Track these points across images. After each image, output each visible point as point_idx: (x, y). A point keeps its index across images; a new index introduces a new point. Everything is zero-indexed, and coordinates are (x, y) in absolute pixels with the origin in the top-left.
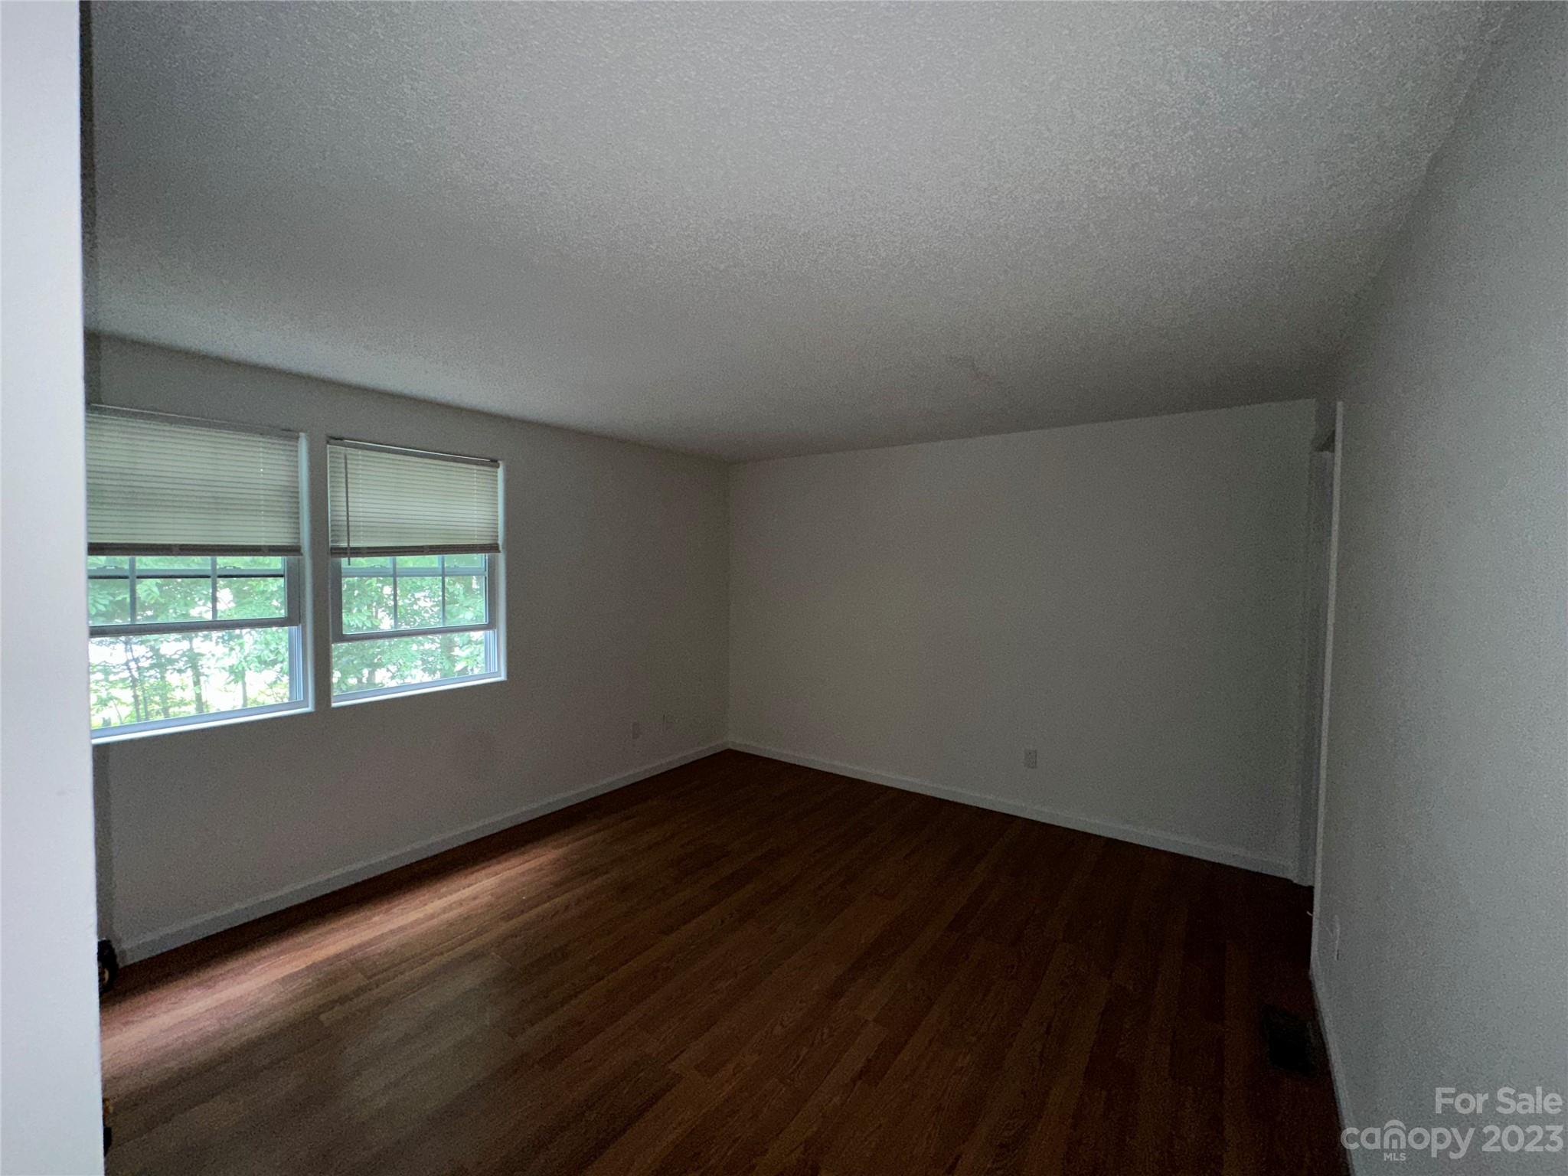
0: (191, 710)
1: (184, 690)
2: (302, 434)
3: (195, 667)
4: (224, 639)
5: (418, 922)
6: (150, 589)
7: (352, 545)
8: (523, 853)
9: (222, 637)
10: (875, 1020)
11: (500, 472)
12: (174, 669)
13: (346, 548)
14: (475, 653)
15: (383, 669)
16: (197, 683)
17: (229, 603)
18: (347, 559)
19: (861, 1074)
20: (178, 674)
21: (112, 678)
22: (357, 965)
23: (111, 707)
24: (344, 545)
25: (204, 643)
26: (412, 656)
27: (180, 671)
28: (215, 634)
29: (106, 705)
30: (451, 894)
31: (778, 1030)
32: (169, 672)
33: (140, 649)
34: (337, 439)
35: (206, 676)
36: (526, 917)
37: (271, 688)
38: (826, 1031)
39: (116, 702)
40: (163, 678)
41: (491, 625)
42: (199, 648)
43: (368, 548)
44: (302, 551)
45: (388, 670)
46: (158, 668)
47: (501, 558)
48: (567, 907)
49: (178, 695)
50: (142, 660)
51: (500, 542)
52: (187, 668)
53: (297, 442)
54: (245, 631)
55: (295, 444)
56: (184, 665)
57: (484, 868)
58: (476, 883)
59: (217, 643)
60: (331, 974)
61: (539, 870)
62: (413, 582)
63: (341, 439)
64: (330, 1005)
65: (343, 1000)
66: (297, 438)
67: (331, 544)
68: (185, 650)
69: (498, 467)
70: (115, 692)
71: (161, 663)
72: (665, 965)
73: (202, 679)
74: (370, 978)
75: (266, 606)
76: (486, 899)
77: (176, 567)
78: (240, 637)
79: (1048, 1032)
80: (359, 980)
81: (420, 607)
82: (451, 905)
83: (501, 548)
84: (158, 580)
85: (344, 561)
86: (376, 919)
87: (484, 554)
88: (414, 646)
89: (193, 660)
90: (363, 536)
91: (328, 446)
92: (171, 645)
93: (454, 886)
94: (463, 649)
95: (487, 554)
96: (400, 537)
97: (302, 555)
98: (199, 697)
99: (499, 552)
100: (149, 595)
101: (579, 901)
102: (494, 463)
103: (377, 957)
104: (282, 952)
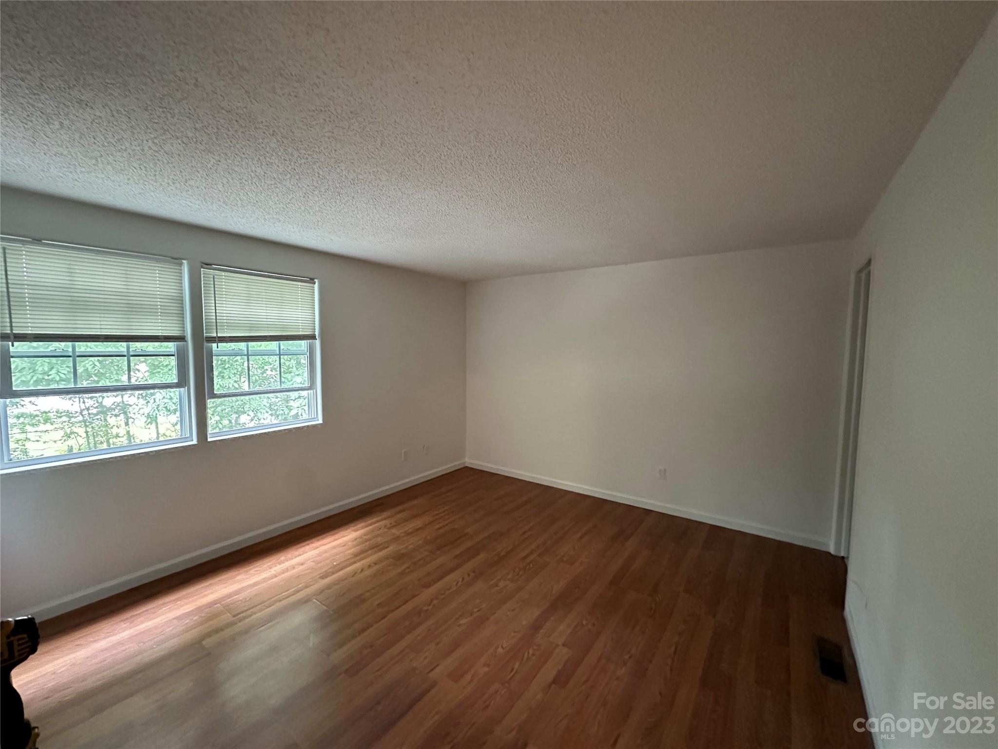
0: (124, 441)
1: (118, 428)
2: (184, 262)
3: (125, 413)
4: (142, 396)
5: (265, 580)
6: (94, 364)
7: (219, 335)
8: (333, 535)
9: (141, 394)
10: (564, 645)
11: (316, 286)
12: (112, 414)
13: (215, 337)
14: (303, 404)
15: (245, 414)
16: (127, 424)
17: (145, 372)
18: (216, 344)
19: (554, 682)
20: (115, 418)
21: (73, 420)
22: (227, 608)
23: (73, 438)
24: (215, 335)
25: (130, 398)
26: (264, 405)
27: (116, 416)
28: (137, 393)
29: (69, 437)
30: (287, 561)
31: (500, 650)
32: (109, 416)
33: (89, 401)
34: (208, 265)
35: (133, 418)
36: (335, 576)
37: (174, 426)
38: (531, 652)
39: (76, 435)
40: (105, 420)
41: (311, 387)
42: (127, 401)
43: (230, 337)
44: (186, 339)
45: (248, 415)
46: (102, 414)
47: (318, 343)
48: (362, 570)
49: (115, 431)
50: (91, 408)
51: (317, 333)
52: (120, 414)
53: (181, 267)
54: (156, 391)
55: (180, 268)
56: (118, 412)
57: (308, 544)
58: (303, 554)
59: (138, 398)
60: (211, 614)
61: (344, 546)
62: (263, 359)
63: (211, 265)
64: (209, 635)
65: (218, 630)
66: (181, 264)
67: (205, 335)
68: (118, 402)
69: (315, 284)
70: (75, 430)
71: (104, 411)
72: (426, 608)
73: (130, 421)
74: (234, 616)
75: (169, 375)
76: (310, 564)
77: (110, 349)
78: (152, 394)
79: (675, 652)
80: (227, 617)
81: (267, 375)
82: (287, 569)
83: (317, 337)
84: (99, 358)
85: (214, 345)
86: (239, 577)
87: (306, 341)
88: (264, 400)
89: (124, 409)
90: (226, 329)
91: (202, 269)
92: (109, 400)
93: (289, 556)
94: (295, 401)
95: (308, 341)
96: (251, 330)
97: (186, 341)
98: (128, 432)
99: (316, 339)
100: (94, 367)
101: (369, 566)
102: (312, 281)
103: (240, 602)
104: (179, 599)
